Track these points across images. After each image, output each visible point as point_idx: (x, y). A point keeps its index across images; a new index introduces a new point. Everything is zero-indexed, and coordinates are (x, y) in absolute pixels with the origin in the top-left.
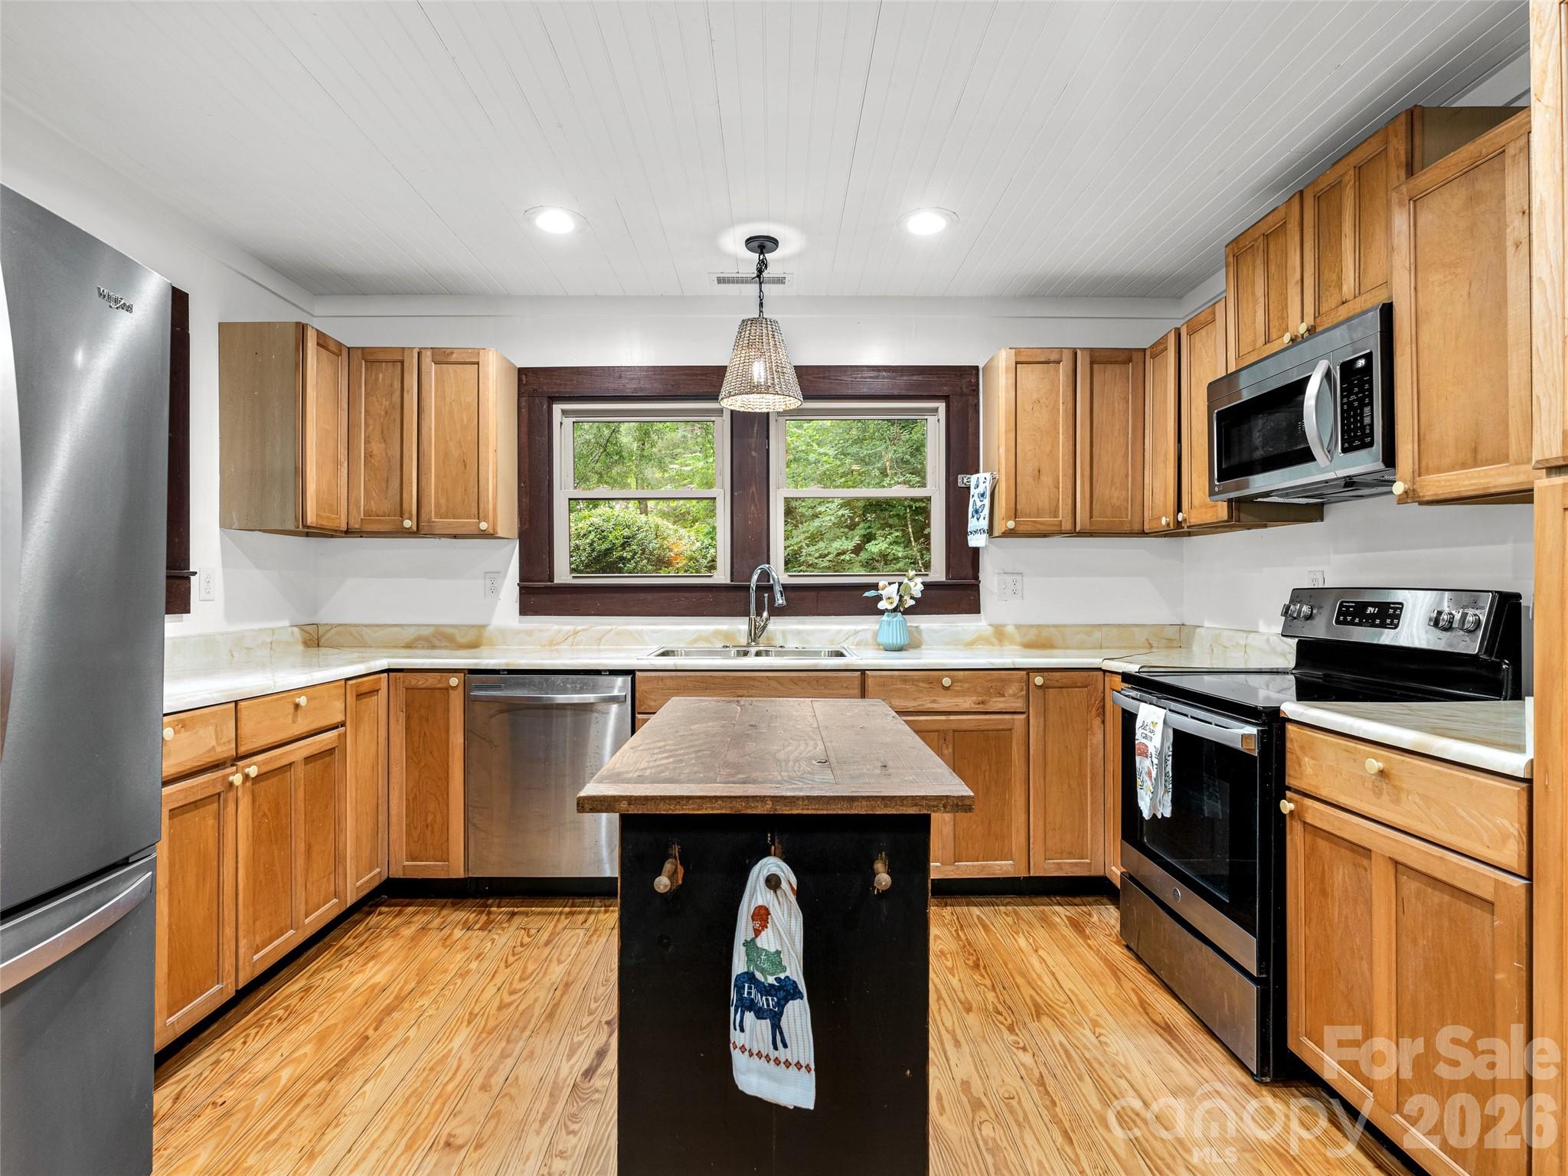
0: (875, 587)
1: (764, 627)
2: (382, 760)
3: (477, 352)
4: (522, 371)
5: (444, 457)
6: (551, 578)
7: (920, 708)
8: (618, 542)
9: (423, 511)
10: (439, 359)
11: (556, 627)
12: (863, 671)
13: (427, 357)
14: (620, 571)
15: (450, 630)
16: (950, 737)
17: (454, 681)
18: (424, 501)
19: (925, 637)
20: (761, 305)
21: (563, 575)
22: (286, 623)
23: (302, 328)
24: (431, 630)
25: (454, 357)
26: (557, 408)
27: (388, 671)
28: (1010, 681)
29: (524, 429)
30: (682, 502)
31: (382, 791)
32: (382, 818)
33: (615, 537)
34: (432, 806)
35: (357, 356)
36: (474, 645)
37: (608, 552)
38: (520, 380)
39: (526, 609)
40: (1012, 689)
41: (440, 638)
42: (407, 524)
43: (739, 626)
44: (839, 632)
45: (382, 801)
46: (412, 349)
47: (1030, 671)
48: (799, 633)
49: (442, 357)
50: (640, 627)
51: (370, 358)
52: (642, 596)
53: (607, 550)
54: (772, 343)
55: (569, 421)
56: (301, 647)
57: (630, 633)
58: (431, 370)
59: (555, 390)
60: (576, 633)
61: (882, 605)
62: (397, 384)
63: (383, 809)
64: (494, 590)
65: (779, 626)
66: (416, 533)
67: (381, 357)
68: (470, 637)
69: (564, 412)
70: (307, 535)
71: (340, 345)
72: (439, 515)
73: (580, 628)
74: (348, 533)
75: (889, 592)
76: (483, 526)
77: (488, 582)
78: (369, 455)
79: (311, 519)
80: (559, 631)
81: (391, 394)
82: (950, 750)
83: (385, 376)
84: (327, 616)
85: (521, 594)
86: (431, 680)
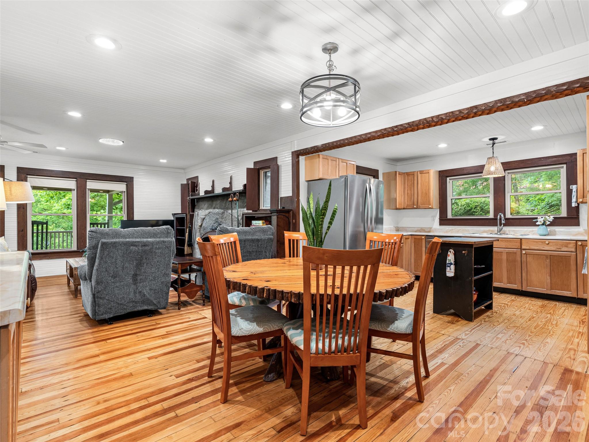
0: (537, 218)
1: (502, 229)
2: (410, 252)
3: (429, 170)
4: (440, 171)
5: (422, 193)
6: (447, 217)
7: (539, 249)
8: (474, 207)
9: (418, 205)
10: (421, 173)
11: (448, 228)
12: (521, 239)
13: (419, 173)
14: (474, 215)
15: (424, 229)
16: (549, 257)
17: (423, 237)
18: (418, 202)
19: (557, 232)
20: (493, 153)
21: (450, 216)
22: (393, 226)
23: (396, 172)
24: (420, 229)
25: (424, 172)
26: (448, 179)
27: (411, 235)
28: (570, 243)
29: (440, 184)
30: (475, 198)
31: (410, 257)
32: (410, 262)
33: (473, 205)
34: (419, 261)
35: (405, 174)
36: (429, 232)
37: (470, 210)
38: (439, 173)
39: (441, 224)
40: (571, 245)
41: (422, 230)
42: (415, 207)
43: (495, 229)
44: (527, 230)
45: (410, 259)
46: (415, 171)
47: (577, 241)
48: (514, 231)
49: (422, 172)
50: (468, 229)
51: (408, 174)
52: (469, 221)
53: (470, 209)
54: (494, 162)
55: (451, 181)
56: (395, 231)
57: (466, 230)
58: (419, 175)
59: (448, 175)
60: (452, 230)
61: (537, 223)
62: (413, 179)
63: (410, 260)
64: (434, 220)
65: (506, 229)
66: (417, 208)
67: (410, 174)
68: (429, 230)
69: (450, 179)
70: (396, 209)
71: (402, 173)
72: (421, 205)
73: (453, 228)
74: (404, 209)
75: (540, 220)
76: (430, 206)
77: (432, 218)
78: (408, 193)
79: (398, 207)
80: (448, 229)
81: (412, 181)
82: (549, 260)
83: (410, 177)
84: (400, 225)
85: (440, 221)
86: (419, 237)
